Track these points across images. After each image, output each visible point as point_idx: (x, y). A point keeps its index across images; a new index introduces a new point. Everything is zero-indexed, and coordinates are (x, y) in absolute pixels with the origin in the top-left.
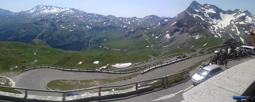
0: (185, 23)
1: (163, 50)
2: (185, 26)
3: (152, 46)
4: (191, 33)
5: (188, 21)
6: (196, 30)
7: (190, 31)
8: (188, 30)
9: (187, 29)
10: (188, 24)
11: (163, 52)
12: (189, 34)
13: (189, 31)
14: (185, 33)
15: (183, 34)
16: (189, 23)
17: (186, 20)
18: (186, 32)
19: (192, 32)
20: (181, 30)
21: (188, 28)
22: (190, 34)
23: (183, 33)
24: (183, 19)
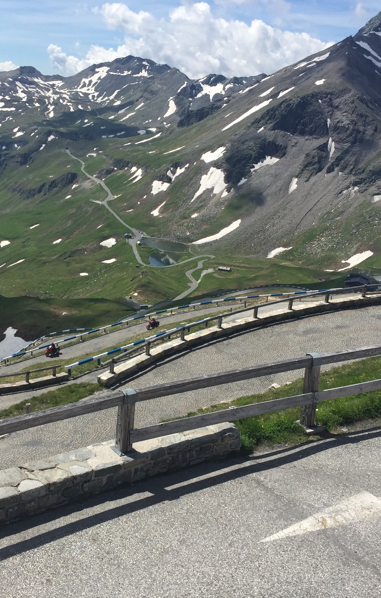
0: (338, 115)
1: (200, 265)
2: (336, 128)
3: (134, 242)
4: (363, 176)
5: (358, 103)
7: (360, 165)
9: (347, 152)
10: (354, 117)
11: (196, 275)
12: (353, 178)
13: (355, 165)
14: (330, 170)
15: (313, 179)
16: (361, 116)
17: (347, 96)
18: (336, 169)
19: (370, 168)
20: (307, 155)
21: (354, 143)
22: (356, 184)
23: (320, 170)
24: (329, 91)
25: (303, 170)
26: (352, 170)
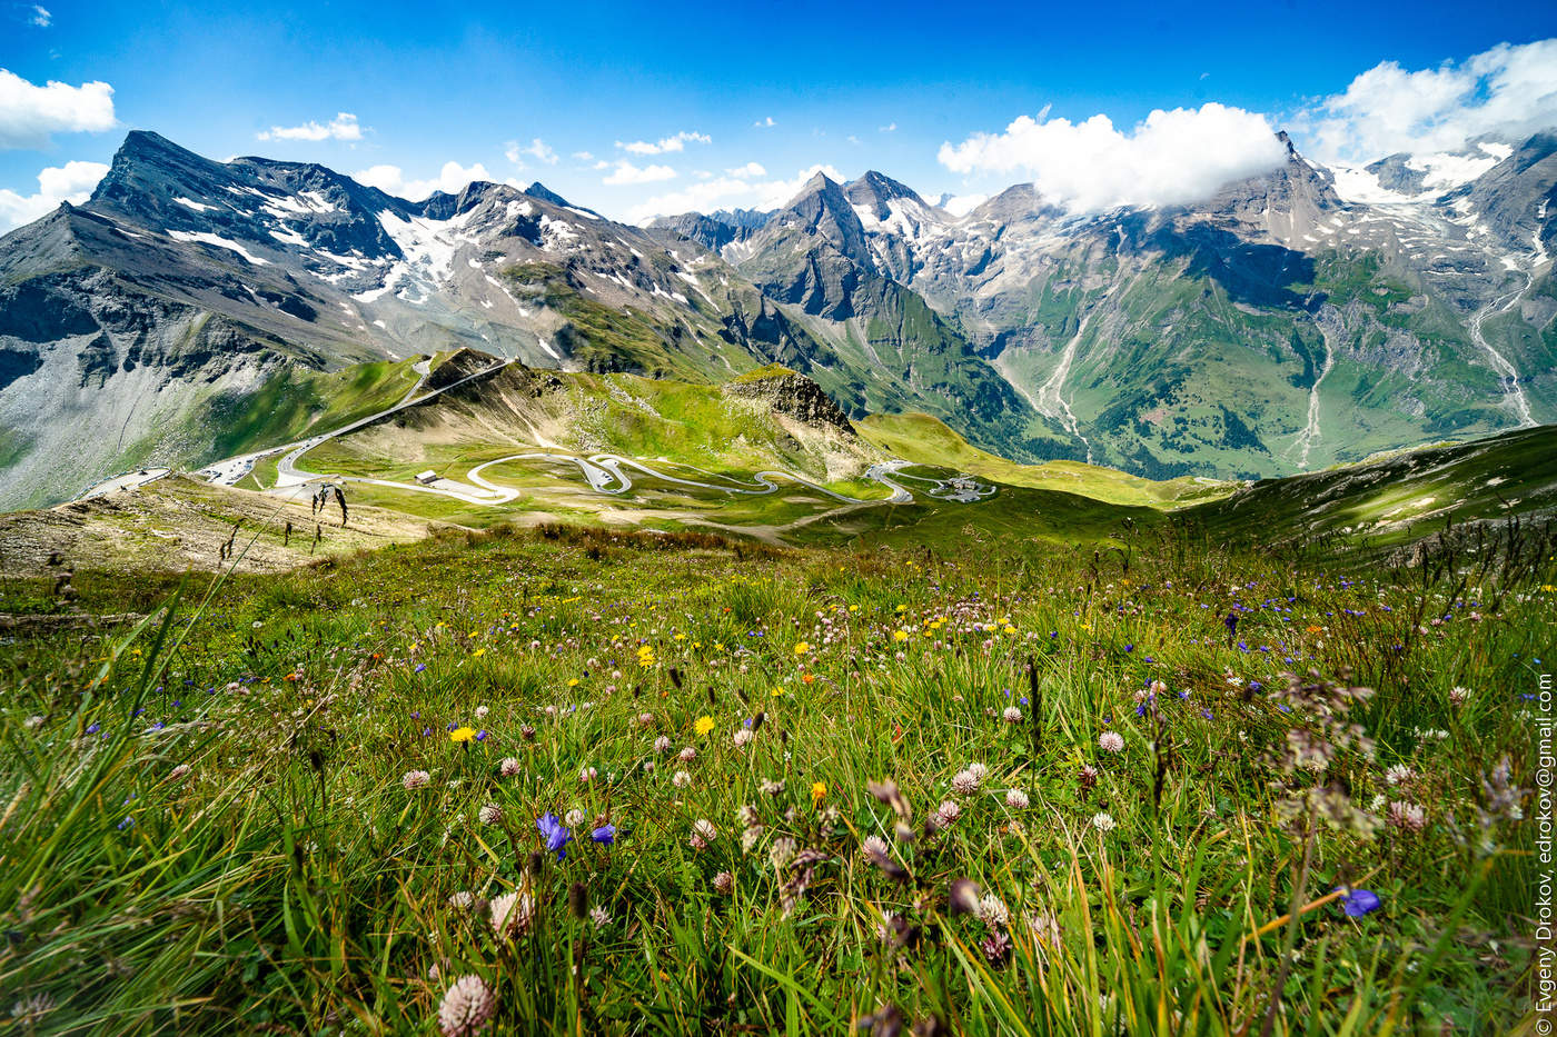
0: (97, 299)
2: (106, 316)
4: (180, 363)
5: (118, 282)
6: (217, 336)
7: (169, 352)
8: (145, 347)
9: (140, 341)
10: (124, 299)
13: (162, 354)
14: (129, 367)
15: (111, 383)
16: (134, 296)
17: (96, 276)
18: (138, 365)
19: (183, 353)
20: (81, 356)
21: (144, 330)
22: (177, 374)
23: (113, 370)
24: (64, 271)
25: (87, 376)
26: (161, 360)
